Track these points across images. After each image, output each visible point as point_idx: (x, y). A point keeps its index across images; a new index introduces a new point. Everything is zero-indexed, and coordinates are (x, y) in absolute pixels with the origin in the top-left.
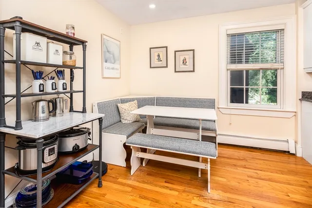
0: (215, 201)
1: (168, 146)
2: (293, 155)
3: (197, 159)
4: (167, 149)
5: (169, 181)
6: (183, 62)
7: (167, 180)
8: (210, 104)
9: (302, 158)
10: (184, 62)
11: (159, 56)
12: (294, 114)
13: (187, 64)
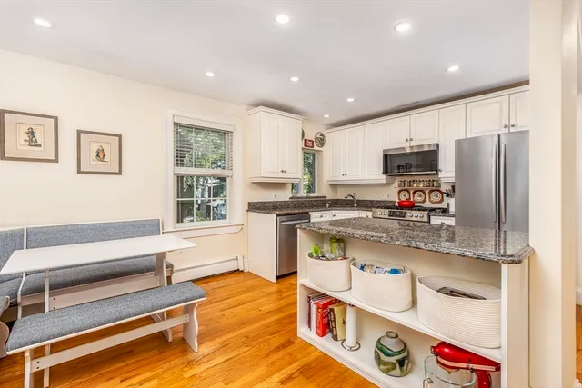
0: (210, 356)
1: (130, 310)
2: (242, 271)
3: (150, 320)
4: (130, 317)
5: (128, 375)
6: (98, 155)
7: (124, 376)
8: (153, 228)
9: (249, 272)
10: (100, 155)
11: (31, 133)
12: (240, 227)
13: (105, 159)
